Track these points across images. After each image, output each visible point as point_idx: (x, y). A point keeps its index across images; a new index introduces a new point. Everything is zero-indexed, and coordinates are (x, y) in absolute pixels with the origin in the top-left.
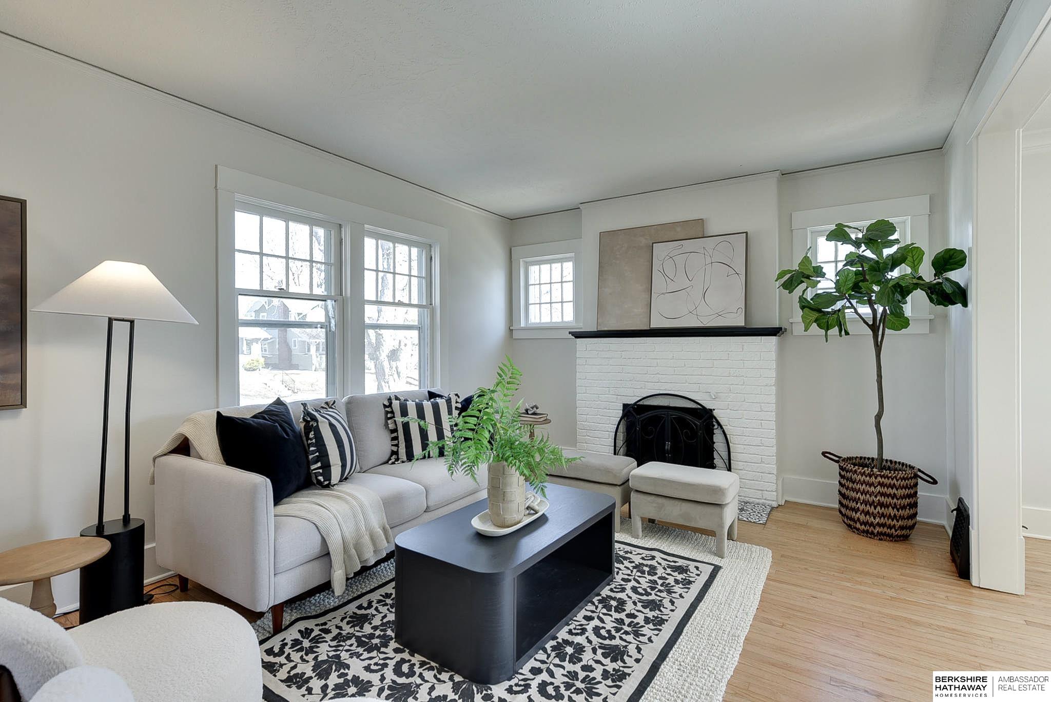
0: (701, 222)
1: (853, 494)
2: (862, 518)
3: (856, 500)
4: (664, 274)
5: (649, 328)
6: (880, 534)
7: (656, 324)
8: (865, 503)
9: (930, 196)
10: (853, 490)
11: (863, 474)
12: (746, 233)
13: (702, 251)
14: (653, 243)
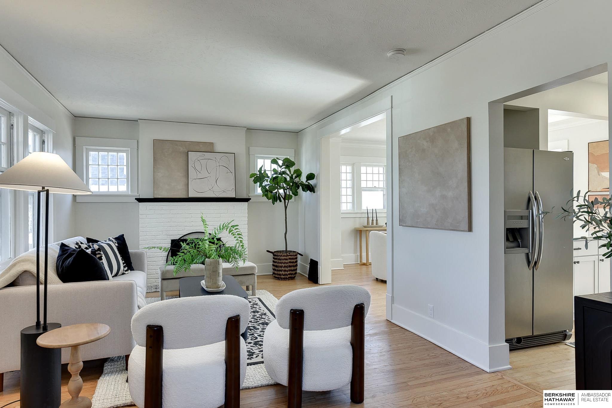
0: (212, 144)
1: (280, 265)
2: (283, 273)
3: (281, 267)
4: (195, 169)
5: (187, 197)
6: (289, 277)
7: (191, 195)
8: (285, 267)
9: (295, 150)
10: (280, 263)
11: (284, 256)
12: (234, 153)
13: (214, 159)
14: (188, 151)
